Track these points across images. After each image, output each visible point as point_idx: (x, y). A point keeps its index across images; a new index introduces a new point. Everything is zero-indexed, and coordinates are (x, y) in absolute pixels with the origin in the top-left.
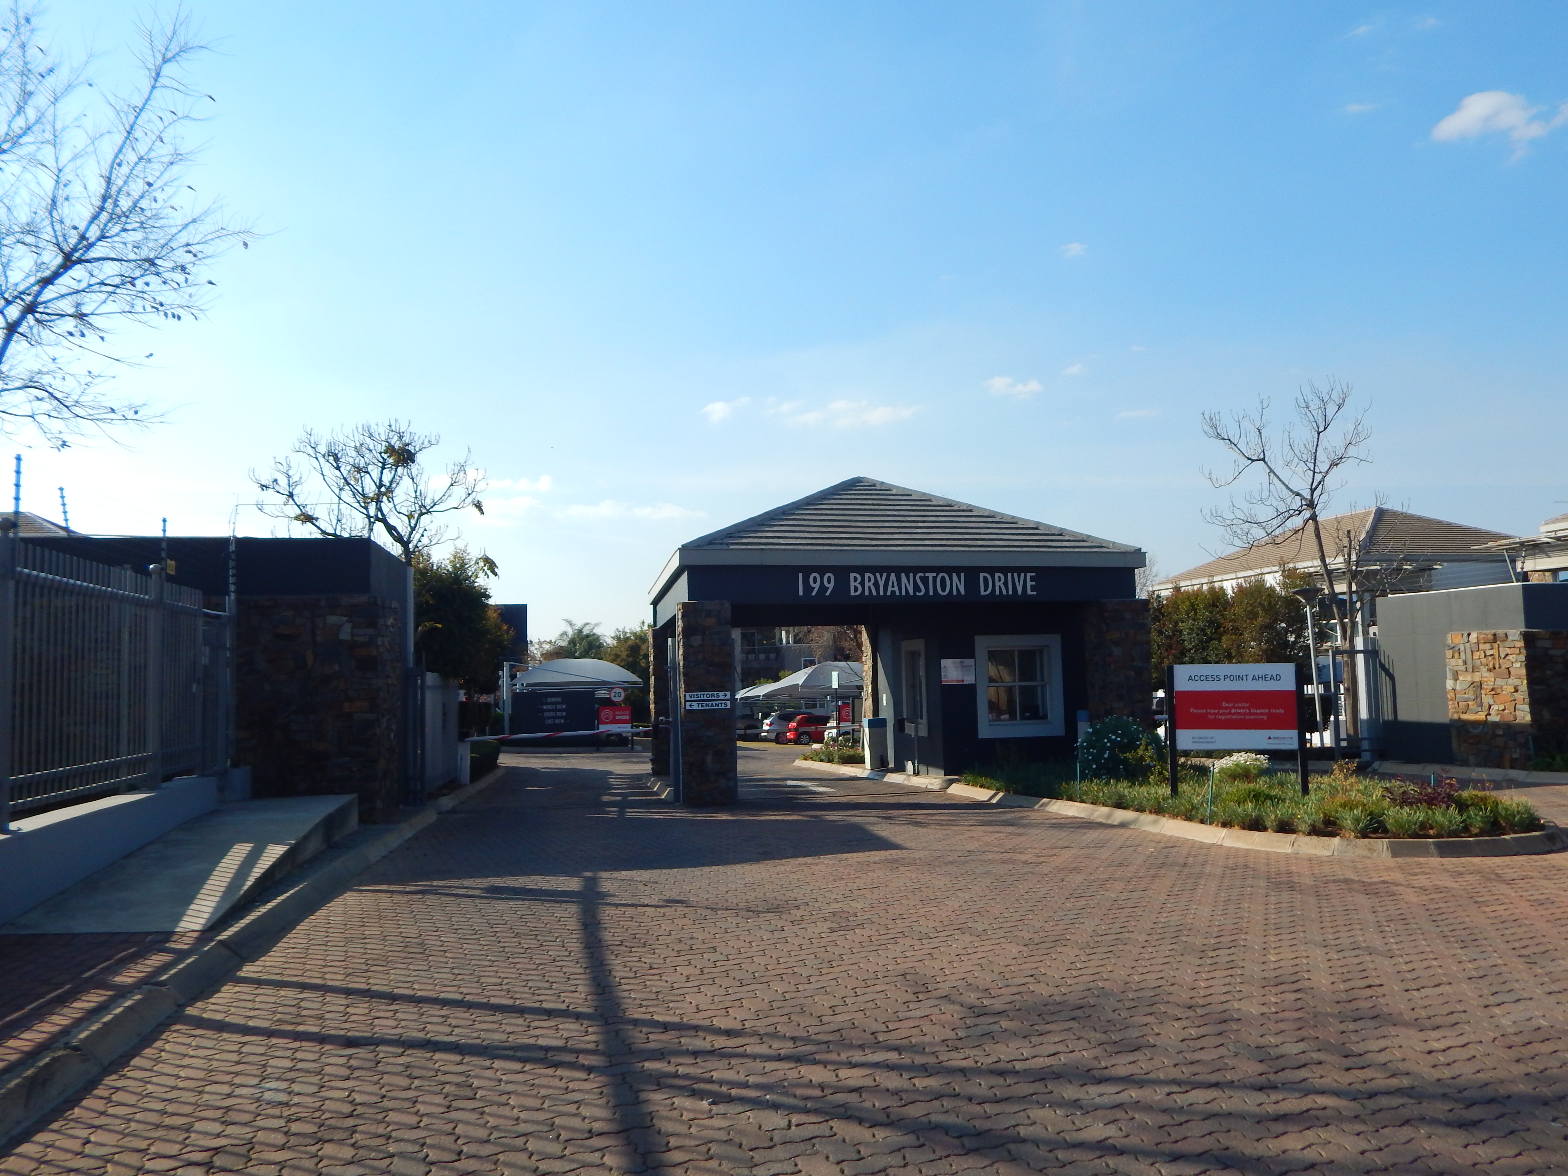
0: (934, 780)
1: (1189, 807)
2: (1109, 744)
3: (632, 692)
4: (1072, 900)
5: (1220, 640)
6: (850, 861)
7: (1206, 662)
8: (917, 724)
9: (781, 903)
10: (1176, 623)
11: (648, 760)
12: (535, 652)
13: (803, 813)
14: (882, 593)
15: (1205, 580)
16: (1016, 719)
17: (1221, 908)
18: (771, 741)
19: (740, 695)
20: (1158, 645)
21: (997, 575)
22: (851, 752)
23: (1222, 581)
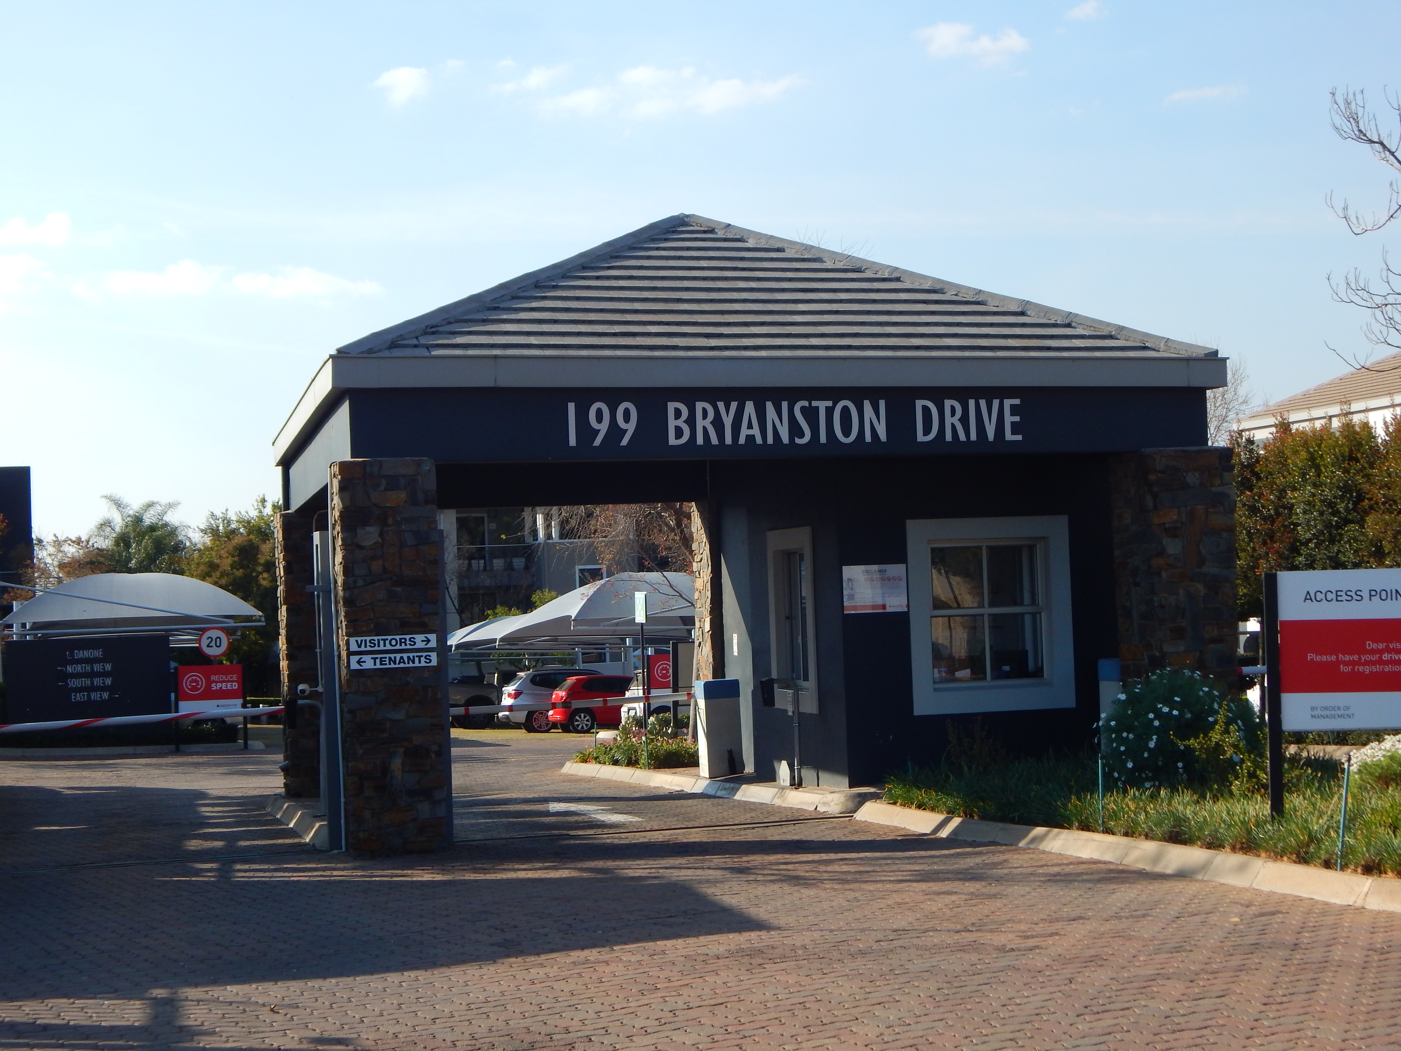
0: (830, 797)
1: (1304, 838)
2: (1156, 723)
3: (244, 636)
4: (1087, 1018)
5: (1362, 523)
6: (671, 956)
7: (1337, 564)
8: (797, 689)
9: (539, 1038)
10: (1283, 492)
11: (276, 768)
12: (49, 560)
13: (580, 865)
14: (728, 440)
15: (1335, 410)
16: (985, 678)
17: (1360, 1026)
18: (517, 726)
19: (456, 638)
20: (1249, 534)
21: (948, 403)
22: (672, 745)
23: (1367, 410)
